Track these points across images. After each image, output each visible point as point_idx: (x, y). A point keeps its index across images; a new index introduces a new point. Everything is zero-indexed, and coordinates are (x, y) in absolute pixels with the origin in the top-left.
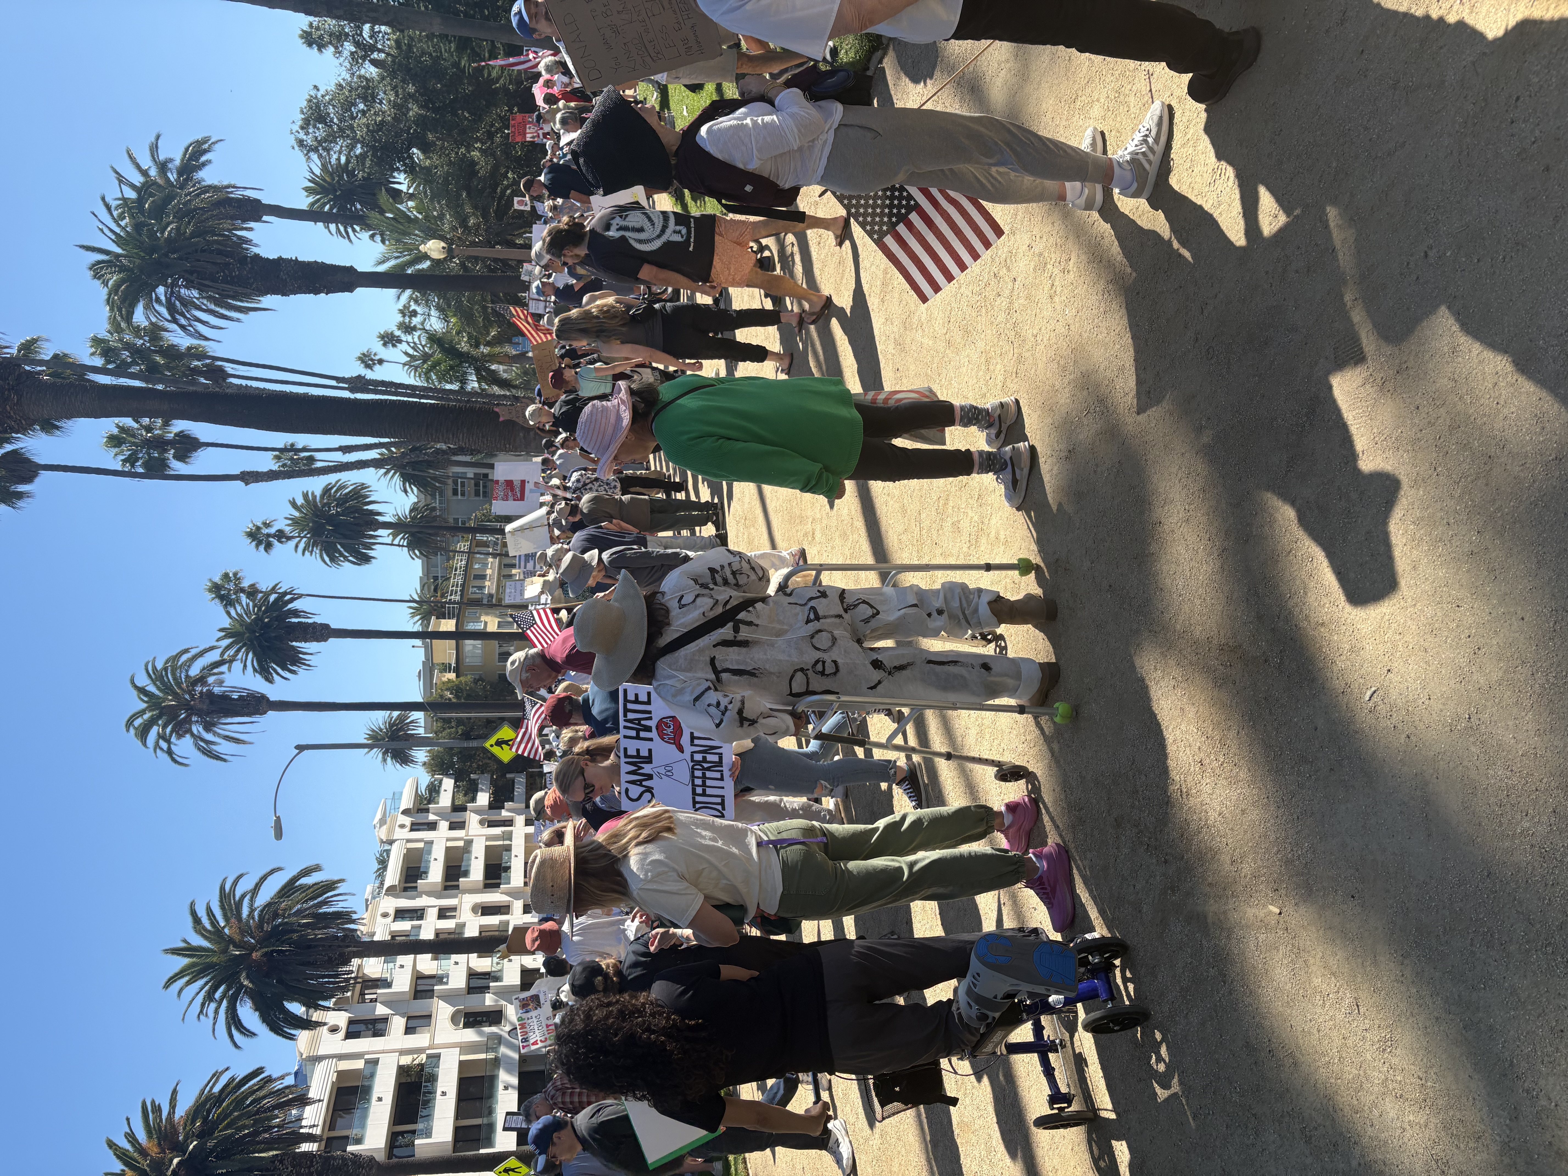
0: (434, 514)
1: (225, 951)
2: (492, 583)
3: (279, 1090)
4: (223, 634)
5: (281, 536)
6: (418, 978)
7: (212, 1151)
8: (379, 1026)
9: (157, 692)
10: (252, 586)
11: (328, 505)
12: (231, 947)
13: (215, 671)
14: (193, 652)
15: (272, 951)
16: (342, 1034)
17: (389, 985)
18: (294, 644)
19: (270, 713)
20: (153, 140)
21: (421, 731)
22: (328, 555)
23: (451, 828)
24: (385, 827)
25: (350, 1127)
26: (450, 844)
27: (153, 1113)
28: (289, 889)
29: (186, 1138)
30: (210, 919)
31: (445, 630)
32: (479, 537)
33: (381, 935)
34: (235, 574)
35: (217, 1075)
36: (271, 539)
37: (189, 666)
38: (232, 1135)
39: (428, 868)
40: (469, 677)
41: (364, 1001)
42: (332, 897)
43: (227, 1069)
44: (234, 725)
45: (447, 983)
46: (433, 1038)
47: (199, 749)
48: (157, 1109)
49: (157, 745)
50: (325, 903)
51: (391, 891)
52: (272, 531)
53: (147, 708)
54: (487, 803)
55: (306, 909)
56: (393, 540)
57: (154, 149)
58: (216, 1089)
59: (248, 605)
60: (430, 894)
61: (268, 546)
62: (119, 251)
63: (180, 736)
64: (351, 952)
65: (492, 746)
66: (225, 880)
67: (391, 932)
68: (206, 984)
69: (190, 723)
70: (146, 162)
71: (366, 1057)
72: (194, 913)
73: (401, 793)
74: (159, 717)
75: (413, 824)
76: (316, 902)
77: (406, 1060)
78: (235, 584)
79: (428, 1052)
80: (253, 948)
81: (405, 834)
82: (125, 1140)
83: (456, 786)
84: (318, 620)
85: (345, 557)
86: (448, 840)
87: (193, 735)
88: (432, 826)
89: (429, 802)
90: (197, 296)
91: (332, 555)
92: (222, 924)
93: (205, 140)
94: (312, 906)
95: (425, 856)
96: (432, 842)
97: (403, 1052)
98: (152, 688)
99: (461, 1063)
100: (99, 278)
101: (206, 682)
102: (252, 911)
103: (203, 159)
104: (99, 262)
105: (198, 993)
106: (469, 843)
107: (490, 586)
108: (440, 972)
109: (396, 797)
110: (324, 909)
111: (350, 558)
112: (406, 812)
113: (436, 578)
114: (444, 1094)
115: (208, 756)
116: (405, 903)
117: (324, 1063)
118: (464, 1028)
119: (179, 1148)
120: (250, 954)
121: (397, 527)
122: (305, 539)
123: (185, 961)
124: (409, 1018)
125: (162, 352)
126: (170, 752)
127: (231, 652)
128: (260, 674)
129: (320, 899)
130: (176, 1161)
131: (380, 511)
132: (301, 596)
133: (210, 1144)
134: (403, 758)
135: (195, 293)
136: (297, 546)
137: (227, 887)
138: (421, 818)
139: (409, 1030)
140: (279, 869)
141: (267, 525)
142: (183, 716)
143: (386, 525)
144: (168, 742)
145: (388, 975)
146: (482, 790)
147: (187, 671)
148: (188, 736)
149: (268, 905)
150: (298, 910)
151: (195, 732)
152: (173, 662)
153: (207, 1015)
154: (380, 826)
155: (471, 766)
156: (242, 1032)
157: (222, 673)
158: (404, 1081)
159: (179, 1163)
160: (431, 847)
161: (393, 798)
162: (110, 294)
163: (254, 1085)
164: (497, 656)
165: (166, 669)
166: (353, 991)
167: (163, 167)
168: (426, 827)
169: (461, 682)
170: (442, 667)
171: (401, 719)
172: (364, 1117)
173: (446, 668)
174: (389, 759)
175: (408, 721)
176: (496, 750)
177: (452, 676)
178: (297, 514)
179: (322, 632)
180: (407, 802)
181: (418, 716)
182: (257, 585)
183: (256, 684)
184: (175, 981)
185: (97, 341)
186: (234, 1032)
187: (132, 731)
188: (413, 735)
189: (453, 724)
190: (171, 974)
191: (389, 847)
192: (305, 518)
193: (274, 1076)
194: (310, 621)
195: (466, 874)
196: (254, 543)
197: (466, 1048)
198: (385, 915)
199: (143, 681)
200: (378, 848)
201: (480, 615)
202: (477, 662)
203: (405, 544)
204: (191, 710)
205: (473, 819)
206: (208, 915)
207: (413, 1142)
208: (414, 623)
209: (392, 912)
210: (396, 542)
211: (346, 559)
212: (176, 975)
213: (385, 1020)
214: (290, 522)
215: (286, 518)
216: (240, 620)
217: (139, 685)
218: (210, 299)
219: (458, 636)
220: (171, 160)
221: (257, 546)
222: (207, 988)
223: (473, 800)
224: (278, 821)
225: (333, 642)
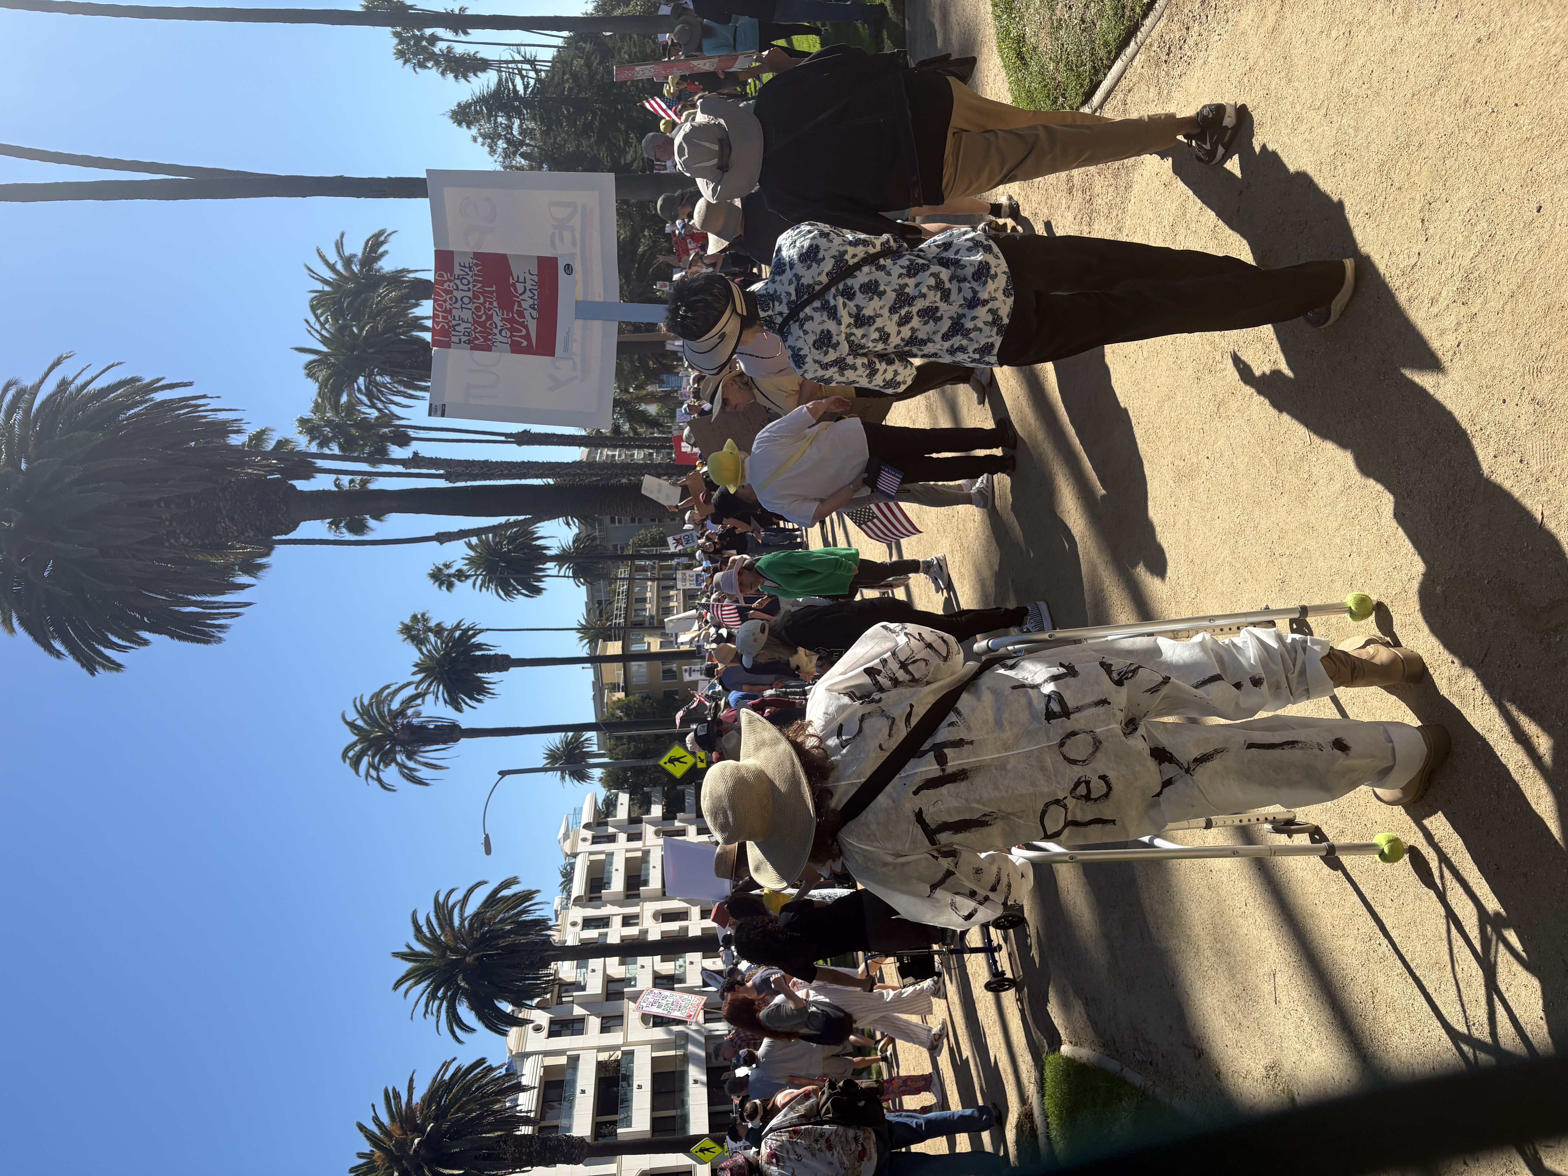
0: (595, 543)
1: (443, 956)
2: (652, 606)
3: (499, 1077)
4: (416, 669)
5: (461, 575)
6: (608, 982)
7: (446, 1132)
8: (577, 1026)
9: (365, 726)
10: (438, 625)
11: (501, 542)
12: (448, 953)
13: (413, 703)
14: (393, 688)
15: (483, 956)
16: (545, 1033)
17: (583, 988)
18: (479, 675)
19: (463, 741)
20: (338, 238)
21: (595, 748)
22: (503, 591)
23: (630, 839)
24: (568, 842)
25: (558, 1118)
26: (629, 855)
27: (395, 1099)
28: (492, 900)
29: (424, 1121)
30: (429, 928)
31: (612, 653)
32: (637, 562)
33: (571, 941)
34: (423, 615)
35: (446, 1065)
36: (453, 579)
37: (391, 701)
38: (462, 1118)
39: (610, 878)
40: (637, 695)
41: (562, 1003)
42: (530, 906)
43: (455, 1059)
44: (432, 753)
45: (635, 986)
46: (626, 1036)
47: (404, 776)
48: (397, 1096)
49: (368, 774)
50: (525, 911)
51: (578, 901)
52: (452, 571)
53: (358, 740)
54: (660, 814)
55: (509, 918)
56: (559, 571)
57: (339, 246)
58: (447, 1077)
59: (436, 642)
60: (613, 903)
61: (450, 586)
62: (324, 349)
63: (387, 765)
64: (548, 956)
65: (665, 763)
66: (438, 893)
67: (580, 940)
68: (428, 987)
69: (395, 753)
70: (333, 257)
71: (568, 1053)
72: (415, 922)
73: (581, 809)
74: (368, 749)
75: (594, 837)
76: (516, 911)
77: (604, 1056)
78: (423, 625)
79: (623, 1049)
80: (465, 954)
81: (587, 847)
82: (373, 1124)
83: (631, 799)
84: (500, 651)
85: (518, 590)
86: (627, 851)
87: (397, 764)
88: (612, 839)
89: (607, 816)
90: (389, 381)
91: (507, 591)
92: (439, 932)
93: (381, 233)
94: (513, 915)
95: (607, 868)
96: (612, 854)
97: (600, 1049)
98: (360, 722)
99: (653, 1058)
100: (311, 377)
101: (406, 714)
102: (462, 920)
103: (381, 250)
104: (312, 362)
105: (422, 995)
106: (646, 853)
107: (650, 608)
108: (628, 976)
109: (577, 812)
110: (525, 917)
111: (523, 591)
112: (587, 826)
113: (600, 603)
114: (640, 1087)
115: (412, 781)
116: (591, 912)
117: (531, 1059)
118: (654, 1026)
119: (419, 1130)
120: (464, 959)
121: (561, 559)
122: (481, 577)
123: (409, 965)
124: (603, 1018)
125: (356, 425)
126: (379, 780)
127: (424, 686)
128: (451, 704)
129: (519, 909)
130: (416, 1141)
131: (548, 545)
132: (482, 631)
133: (445, 1126)
134: (581, 776)
135: (387, 379)
136: (474, 584)
137: (441, 899)
138: (601, 831)
139: (604, 1029)
140: (484, 883)
141: (447, 566)
142: (388, 747)
143: (552, 558)
144: (377, 769)
145: (582, 979)
146: (656, 803)
147: (389, 705)
148: (393, 765)
149: (476, 915)
150: (501, 919)
151: (399, 760)
152: (377, 698)
153: (432, 1013)
154: (564, 841)
155: (644, 779)
156: (462, 1029)
157: (419, 705)
158: (603, 1075)
159: (419, 1143)
160: (612, 858)
161: (575, 814)
162: (320, 388)
163: (478, 1073)
164: (661, 674)
165: (371, 704)
166: (552, 992)
167: (348, 262)
168: (606, 839)
169: (630, 701)
170: (610, 686)
171: (576, 738)
172: (571, 1107)
173: (614, 688)
174: (567, 776)
175: (582, 739)
176: (669, 767)
177: (621, 695)
178: (472, 554)
179: (503, 663)
180: (587, 816)
181: (592, 735)
182: (443, 625)
183: (447, 713)
184: (402, 983)
185: (303, 422)
186: (456, 1029)
187: (348, 761)
188: (588, 752)
189: (625, 741)
190: (399, 977)
191: (574, 860)
192: (480, 556)
193: (494, 1066)
194: (492, 653)
195: (646, 883)
196: (437, 584)
197: (657, 1045)
198: (574, 924)
199: (352, 716)
200: (562, 861)
201: (644, 637)
202: (644, 681)
203: (571, 574)
204: (395, 741)
205: (649, 831)
206: (428, 924)
207: (616, 1131)
208: (583, 647)
209: (580, 921)
210: (562, 573)
211: (519, 593)
212: (403, 977)
213: (582, 1020)
214: (467, 562)
215: (463, 558)
216: (431, 657)
217: (349, 719)
218: (400, 382)
219: (625, 658)
220: (355, 256)
221: (440, 586)
222: (429, 990)
223: (648, 812)
224: (487, 839)
225: (514, 671)
